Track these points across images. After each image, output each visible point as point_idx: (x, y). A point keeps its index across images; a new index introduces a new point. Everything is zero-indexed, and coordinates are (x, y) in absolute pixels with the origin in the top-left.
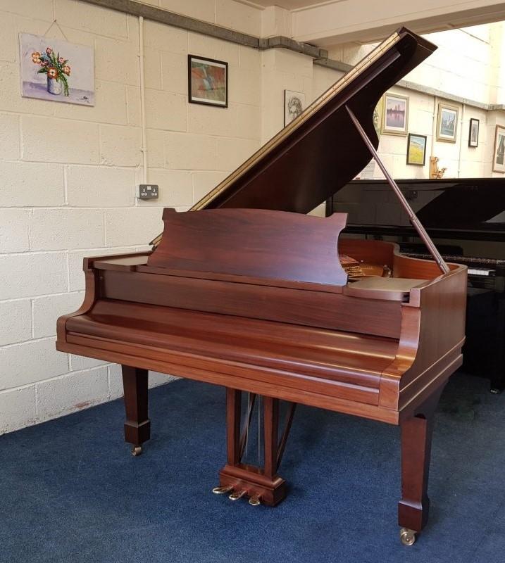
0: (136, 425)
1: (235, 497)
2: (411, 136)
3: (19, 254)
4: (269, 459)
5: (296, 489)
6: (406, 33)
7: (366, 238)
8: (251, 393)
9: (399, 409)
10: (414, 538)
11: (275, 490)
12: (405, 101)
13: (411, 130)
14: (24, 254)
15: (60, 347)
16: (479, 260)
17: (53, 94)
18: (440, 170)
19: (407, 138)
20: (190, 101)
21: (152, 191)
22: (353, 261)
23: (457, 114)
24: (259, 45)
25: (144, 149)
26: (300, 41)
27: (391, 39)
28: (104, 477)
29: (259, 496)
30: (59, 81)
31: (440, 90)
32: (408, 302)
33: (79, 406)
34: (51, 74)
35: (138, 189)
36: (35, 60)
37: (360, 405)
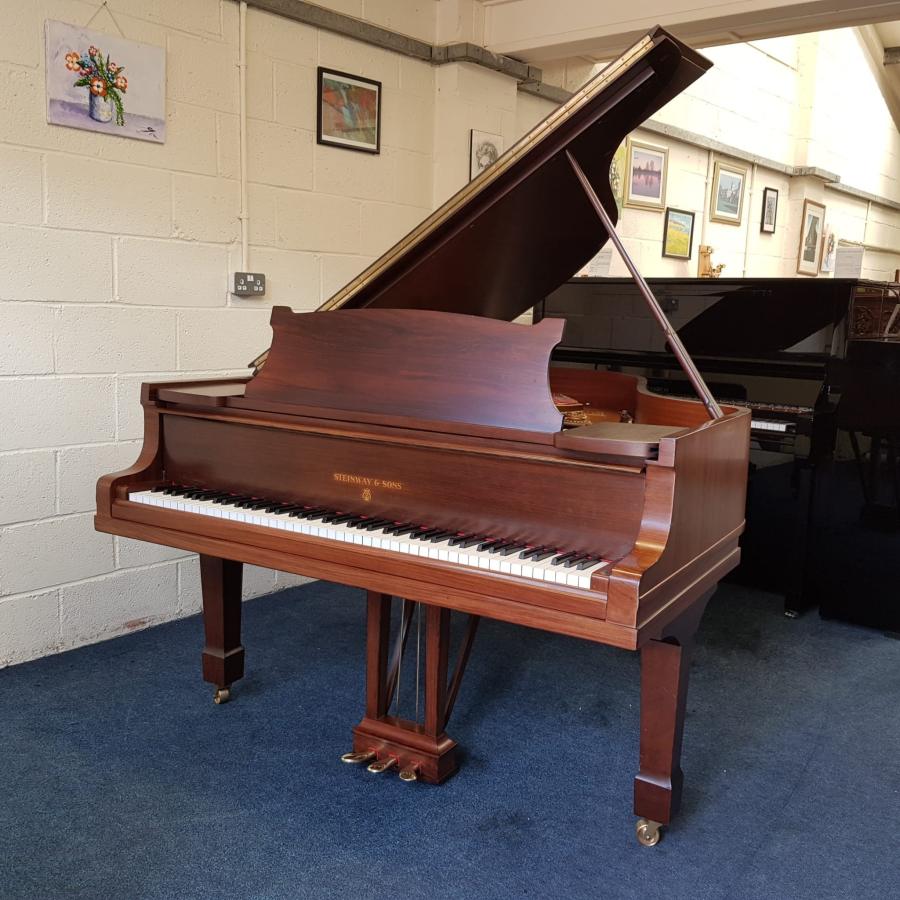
0: (221, 655)
1: (377, 768)
2: (670, 212)
3: (38, 377)
4: (432, 709)
5: (474, 758)
6: (663, 37)
7: (596, 368)
8: (407, 600)
9: (637, 625)
10: (658, 835)
11: (441, 758)
12: (662, 155)
13: (669, 203)
14: (46, 378)
15: (100, 525)
16: (772, 407)
17: (99, 121)
18: (714, 267)
19: (663, 215)
20: (320, 141)
21: (254, 283)
22: (574, 403)
23: (744, 182)
24: (432, 56)
25: (244, 215)
26: (499, 52)
27: (640, 45)
28: (167, 735)
29: (416, 767)
30: (109, 100)
31: (716, 139)
32: (656, 458)
33: (129, 625)
34: (96, 88)
35: (232, 279)
36: (71, 65)
37: (578, 618)
